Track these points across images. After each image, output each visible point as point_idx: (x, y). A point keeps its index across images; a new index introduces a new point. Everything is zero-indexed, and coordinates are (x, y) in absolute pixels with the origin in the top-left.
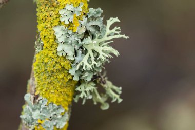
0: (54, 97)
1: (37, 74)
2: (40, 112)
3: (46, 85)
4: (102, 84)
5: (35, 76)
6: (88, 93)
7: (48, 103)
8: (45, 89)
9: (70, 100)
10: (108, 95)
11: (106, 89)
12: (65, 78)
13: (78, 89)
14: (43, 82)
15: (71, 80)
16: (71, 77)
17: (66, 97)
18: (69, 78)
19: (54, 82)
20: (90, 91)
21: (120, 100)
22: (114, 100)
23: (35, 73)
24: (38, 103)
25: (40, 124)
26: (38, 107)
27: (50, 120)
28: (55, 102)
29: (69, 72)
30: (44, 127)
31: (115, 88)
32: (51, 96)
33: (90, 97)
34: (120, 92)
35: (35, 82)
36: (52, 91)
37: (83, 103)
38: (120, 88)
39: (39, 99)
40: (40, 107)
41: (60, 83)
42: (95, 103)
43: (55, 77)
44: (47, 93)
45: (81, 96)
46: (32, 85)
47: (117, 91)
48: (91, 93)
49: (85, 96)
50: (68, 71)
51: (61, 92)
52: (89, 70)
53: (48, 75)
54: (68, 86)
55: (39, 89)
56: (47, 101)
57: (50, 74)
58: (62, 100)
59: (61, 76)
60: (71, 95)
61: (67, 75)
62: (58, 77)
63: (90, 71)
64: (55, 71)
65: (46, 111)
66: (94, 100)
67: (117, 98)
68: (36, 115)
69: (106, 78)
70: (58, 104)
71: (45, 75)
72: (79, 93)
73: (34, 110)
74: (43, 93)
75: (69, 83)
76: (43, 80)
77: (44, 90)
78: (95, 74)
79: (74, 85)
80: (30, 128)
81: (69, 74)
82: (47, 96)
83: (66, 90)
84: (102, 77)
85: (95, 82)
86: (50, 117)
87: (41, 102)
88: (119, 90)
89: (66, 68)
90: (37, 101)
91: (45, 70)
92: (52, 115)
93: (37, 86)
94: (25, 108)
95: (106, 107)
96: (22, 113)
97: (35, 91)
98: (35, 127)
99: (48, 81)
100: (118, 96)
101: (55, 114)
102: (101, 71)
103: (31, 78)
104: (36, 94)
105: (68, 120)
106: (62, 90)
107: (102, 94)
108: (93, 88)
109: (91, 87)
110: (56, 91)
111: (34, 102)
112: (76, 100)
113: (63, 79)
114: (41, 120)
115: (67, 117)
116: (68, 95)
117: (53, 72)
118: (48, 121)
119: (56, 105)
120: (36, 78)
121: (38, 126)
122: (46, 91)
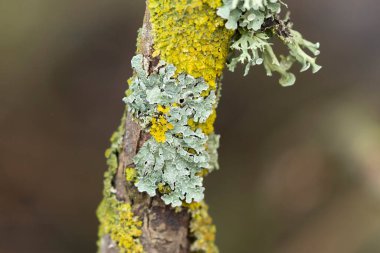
0: (190, 62)
1: (156, 17)
2: (162, 90)
3: (173, 39)
4: (282, 37)
5: (151, 20)
6: (254, 53)
7: (176, 73)
8: (171, 46)
9: (220, 66)
10: (294, 57)
11: (290, 46)
12: (209, 24)
13: (235, 46)
14: (166, 33)
15: (221, 28)
16: (221, 23)
17: (211, 61)
18: (217, 24)
19: (189, 32)
20: (258, 49)
21: (317, 68)
22: (306, 68)
23: (152, 14)
24: (158, 73)
25: (161, 114)
26: (158, 81)
27: (181, 107)
28: (189, 72)
29: (218, 13)
30: (169, 120)
31: (308, 44)
32: (183, 59)
33: (259, 62)
34: (317, 53)
35: (152, 33)
36: (185, 50)
37: (246, 73)
38: (318, 45)
39: (159, 65)
40: (162, 80)
41: (201, 35)
42: (269, 74)
43: (191, 23)
44: (175, 53)
45: (242, 59)
46: (147, 39)
47: (312, 50)
48: (260, 53)
49: (250, 59)
50: (216, 10)
51: (202, 52)
52: (256, 8)
53: (176, 19)
54: (216, 40)
55: (160, 45)
56: (175, 69)
57: (181, 17)
58: (204, 66)
59: (202, 20)
60: (221, 57)
61: (215, 19)
62: (196, 22)
63: (259, 12)
64: (191, 12)
65: (172, 89)
66: (266, 67)
67: (310, 63)
68: (153, 95)
69: (290, 25)
70: (196, 75)
71: (170, 18)
72: (237, 53)
73: (150, 87)
74: (168, 54)
75: (217, 35)
76: (168, 28)
77: (168, 48)
78: (269, 16)
79: (227, 38)
80: (142, 121)
81: (217, 16)
82: (176, 59)
83: (211, 47)
84: (282, 22)
85: (269, 32)
86: (182, 101)
87: (162, 71)
88: (315, 47)
89: (213, 5)
90: (156, 69)
91: (171, 10)
92: (184, 96)
93: (155, 40)
94: (133, 82)
95: (290, 81)
96: (127, 92)
97: (153, 50)
98: (151, 119)
99: (177, 30)
100: (312, 61)
101: (191, 95)
102: (279, 11)
103: (144, 26)
104: (154, 55)
105: (216, 106)
106: (204, 49)
107: (282, 56)
108: (264, 43)
109: (260, 42)
110: (192, 50)
111: (150, 71)
112: (232, 68)
113: (206, 26)
114: (164, 107)
115: (214, 100)
116: (216, 58)
117: (186, 13)
118: (177, 107)
119: (192, 78)
120: (153, 25)
121: (157, 118)
122: (174, 49)
